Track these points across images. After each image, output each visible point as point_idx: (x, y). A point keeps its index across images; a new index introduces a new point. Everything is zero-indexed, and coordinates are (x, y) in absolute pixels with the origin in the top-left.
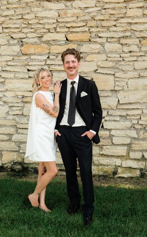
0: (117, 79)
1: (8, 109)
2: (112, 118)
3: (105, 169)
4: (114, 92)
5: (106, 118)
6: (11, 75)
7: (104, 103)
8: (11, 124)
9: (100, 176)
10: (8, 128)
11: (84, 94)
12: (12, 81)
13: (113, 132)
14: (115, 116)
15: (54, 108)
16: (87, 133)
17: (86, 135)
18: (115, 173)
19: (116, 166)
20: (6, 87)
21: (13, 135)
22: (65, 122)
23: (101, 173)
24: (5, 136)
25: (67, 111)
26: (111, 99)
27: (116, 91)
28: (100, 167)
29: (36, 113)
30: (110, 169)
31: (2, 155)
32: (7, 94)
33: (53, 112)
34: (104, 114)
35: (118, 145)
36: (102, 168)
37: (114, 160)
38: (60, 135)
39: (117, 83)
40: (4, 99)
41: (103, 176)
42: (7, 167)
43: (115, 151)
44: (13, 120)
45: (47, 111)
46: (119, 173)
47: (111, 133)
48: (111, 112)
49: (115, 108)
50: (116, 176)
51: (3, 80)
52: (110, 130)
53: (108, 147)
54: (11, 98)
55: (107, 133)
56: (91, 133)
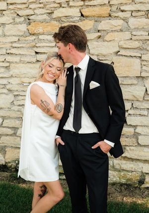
0: (143, 63)
1: (12, 98)
2: (138, 112)
3: (129, 175)
4: (140, 79)
5: (130, 112)
6: (17, 59)
7: (127, 93)
8: (16, 116)
9: (122, 185)
10: (13, 121)
12: (18, 65)
13: (139, 130)
14: (141, 109)
15: (57, 107)
18: (142, 182)
19: (142, 172)
20: (11, 73)
21: (18, 128)
23: (123, 181)
24: (9, 130)
25: (72, 110)
26: (137, 88)
27: (143, 78)
28: (122, 174)
30: (135, 177)
31: (6, 151)
32: (11, 80)
33: (55, 112)
34: (127, 106)
35: (145, 146)
36: (124, 175)
37: (141, 165)
38: (63, 144)
39: (144, 68)
40: (8, 87)
41: (126, 184)
42: (11, 167)
43: (142, 153)
44: (18, 111)
45: (47, 110)
46: (147, 183)
47: (137, 131)
48: (136, 104)
49: (141, 100)
50: (143, 186)
51: (8, 64)
52: (135, 127)
53: (132, 148)
54: (17, 86)
55: (132, 130)
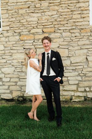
0: (69, 51)
1: (14, 69)
2: (68, 71)
3: (66, 97)
4: (68, 57)
5: (65, 71)
6: (16, 51)
8: (16, 76)
9: (63, 101)
10: (15, 79)
11: (54, 59)
12: (16, 54)
13: (69, 78)
14: (69, 70)
16: (56, 78)
17: (56, 80)
18: (71, 99)
19: (71, 95)
20: (13, 58)
21: (17, 82)
22: (45, 74)
23: (64, 100)
24: (14, 83)
25: (46, 68)
26: (67, 61)
27: (69, 57)
28: (63, 97)
29: (30, 70)
30: (69, 97)
31: (12, 93)
32: (13, 61)
35: (72, 85)
36: (64, 97)
37: (71, 92)
38: (43, 80)
39: (70, 53)
40: (12, 64)
41: (65, 101)
42: (15, 99)
43: (71, 88)
44: (17, 74)
45: (36, 69)
46: (73, 99)
47: (68, 79)
48: (67, 68)
49: (69, 66)
50: (72, 101)
51: (11, 54)
52: (67, 77)
53: (67, 86)
54: (16, 63)
55: (66, 78)
56: (59, 79)
